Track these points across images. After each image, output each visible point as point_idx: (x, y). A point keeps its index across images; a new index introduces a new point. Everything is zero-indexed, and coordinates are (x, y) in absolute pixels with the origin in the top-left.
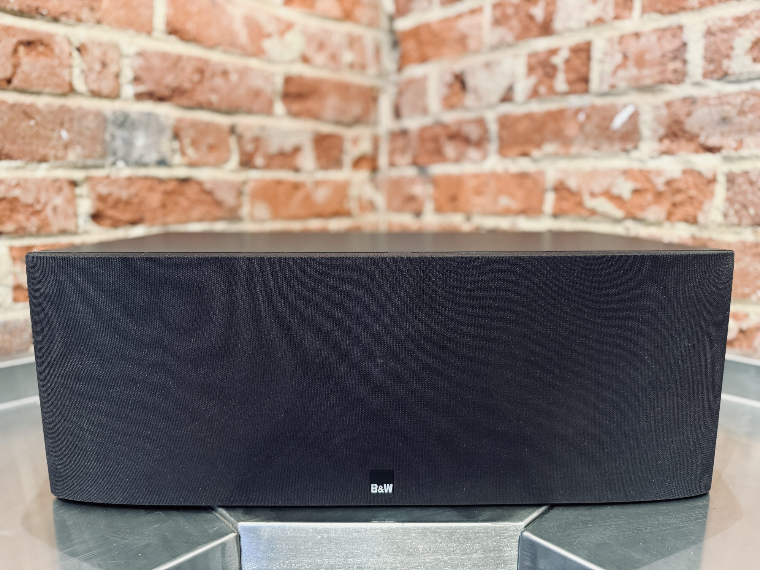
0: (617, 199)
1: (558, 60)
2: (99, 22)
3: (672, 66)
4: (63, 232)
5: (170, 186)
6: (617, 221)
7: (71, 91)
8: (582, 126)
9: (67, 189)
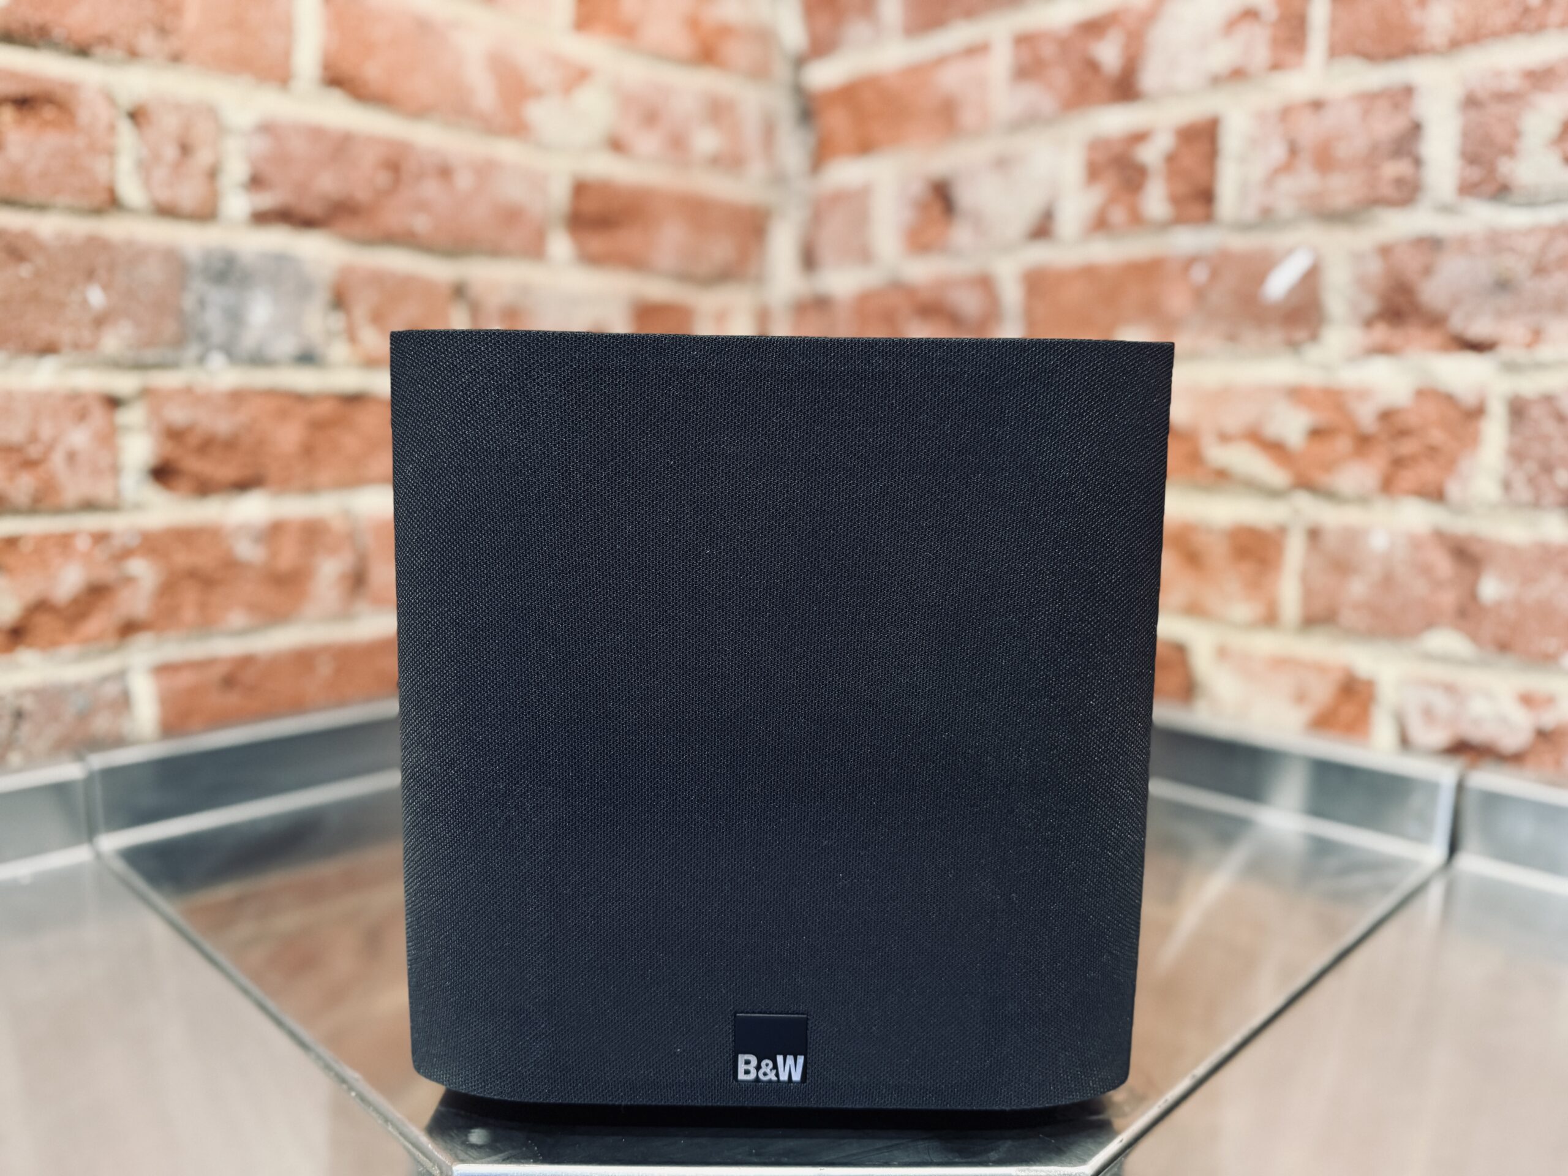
0: (1275, 449)
1: (1151, 154)
2: (176, 58)
3: (1393, 169)
4: (89, 506)
5: (324, 409)
6: (1273, 494)
7: (112, 203)
8: (1199, 295)
9: (98, 416)
